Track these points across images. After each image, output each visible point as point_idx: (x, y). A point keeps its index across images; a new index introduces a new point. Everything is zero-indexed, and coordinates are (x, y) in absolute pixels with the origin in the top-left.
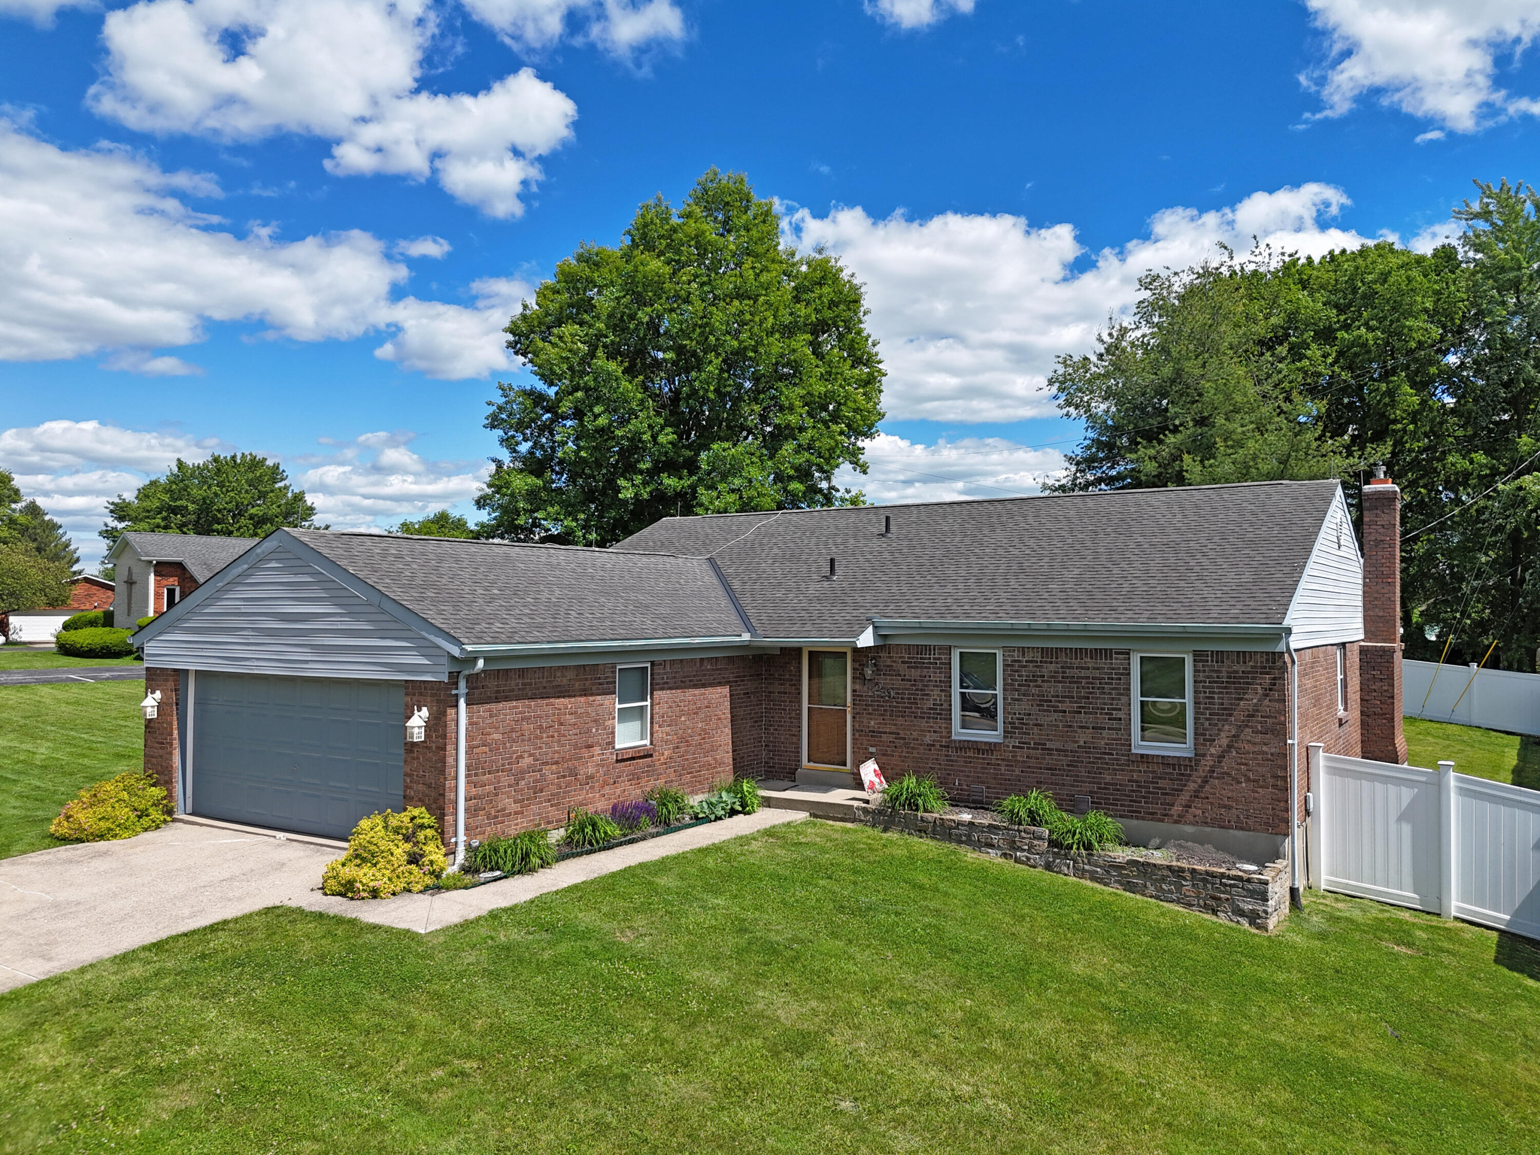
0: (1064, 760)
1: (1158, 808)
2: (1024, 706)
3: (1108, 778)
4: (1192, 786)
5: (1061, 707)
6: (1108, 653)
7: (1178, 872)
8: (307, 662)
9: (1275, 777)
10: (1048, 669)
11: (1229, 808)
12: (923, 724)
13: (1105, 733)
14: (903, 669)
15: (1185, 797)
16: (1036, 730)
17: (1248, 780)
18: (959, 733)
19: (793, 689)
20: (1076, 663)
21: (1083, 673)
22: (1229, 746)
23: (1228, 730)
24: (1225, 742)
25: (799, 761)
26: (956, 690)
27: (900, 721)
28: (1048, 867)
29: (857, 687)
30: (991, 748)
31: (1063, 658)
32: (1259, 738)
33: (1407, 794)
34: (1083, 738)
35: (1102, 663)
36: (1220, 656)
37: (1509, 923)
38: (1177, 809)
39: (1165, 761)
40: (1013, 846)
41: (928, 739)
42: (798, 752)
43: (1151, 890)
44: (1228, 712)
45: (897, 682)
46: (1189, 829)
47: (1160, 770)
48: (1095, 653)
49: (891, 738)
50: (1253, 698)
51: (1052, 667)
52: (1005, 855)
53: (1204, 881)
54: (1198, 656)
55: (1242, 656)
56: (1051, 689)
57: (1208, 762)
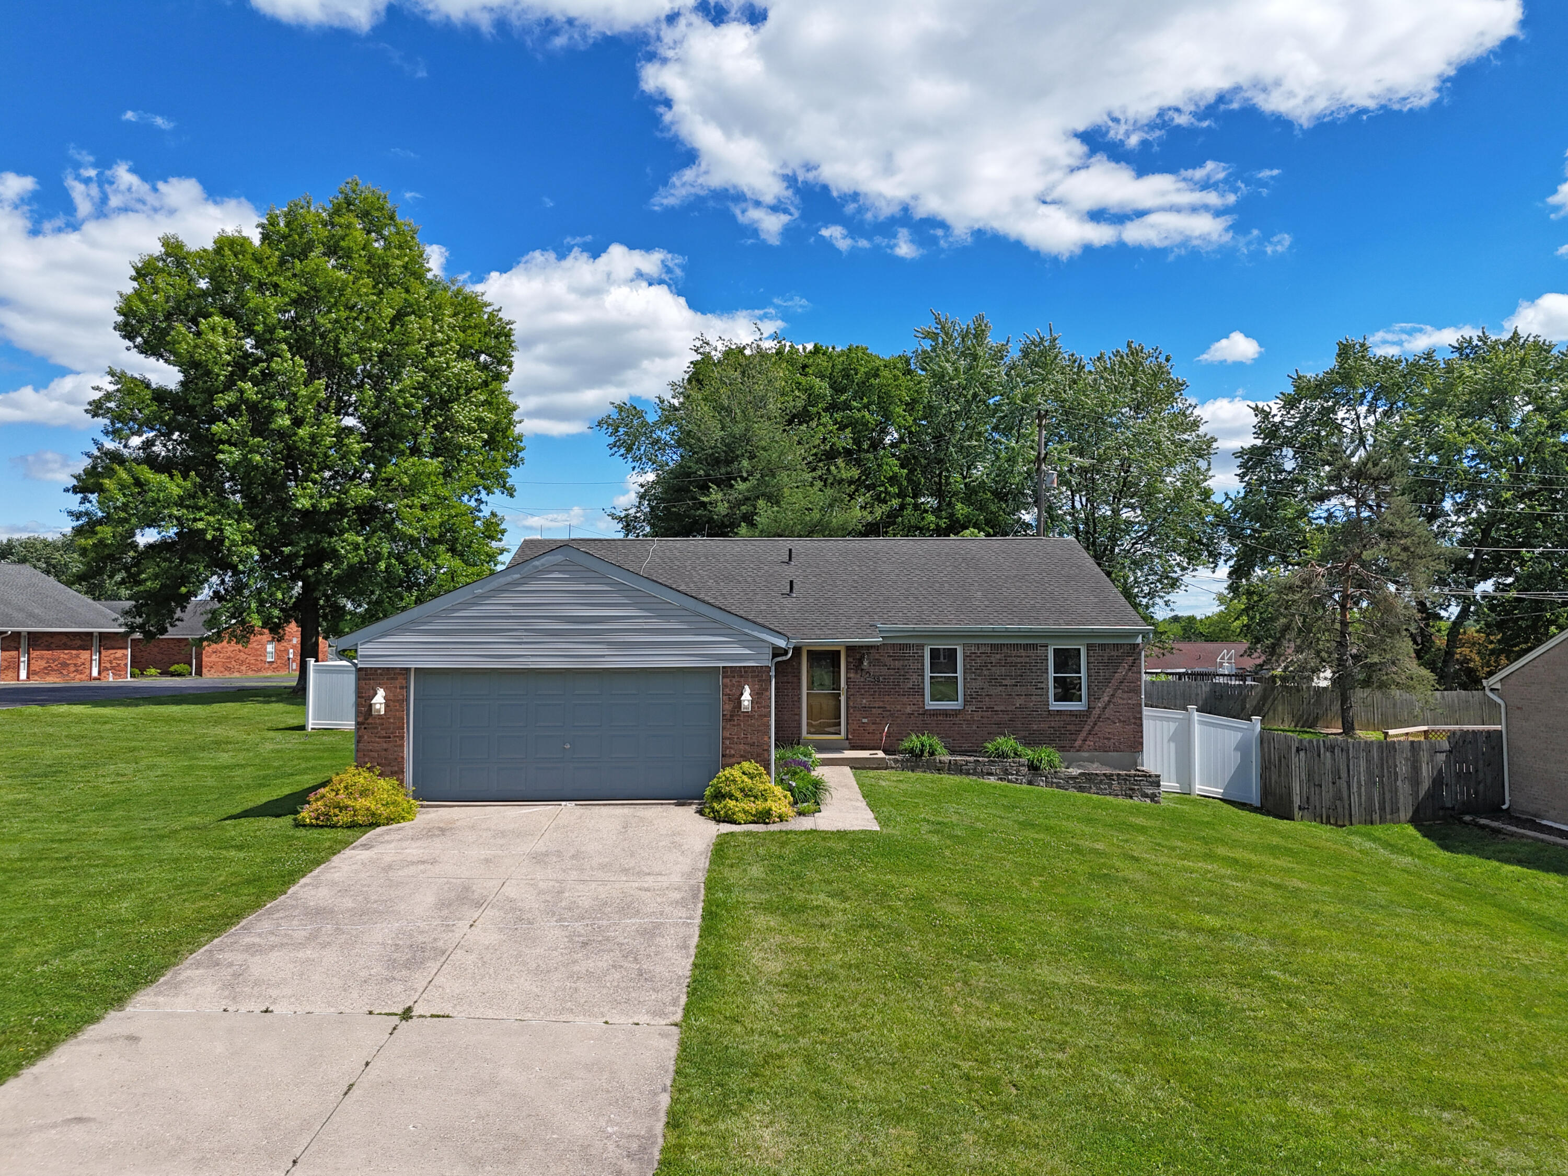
0: (1006, 717)
1: (1067, 743)
2: (979, 683)
3: (1035, 727)
4: (1087, 728)
5: (1004, 682)
6: (1034, 647)
7: (1109, 777)
8: (603, 656)
9: (1135, 718)
10: (995, 658)
11: (1109, 739)
12: (905, 699)
13: (1033, 698)
14: (888, 661)
15: (1083, 734)
16: (987, 699)
17: (1120, 721)
18: (930, 705)
19: (795, 680)
20: (1014, 653)
21: (1019, 660)
22: (1109, 701)
23: (1109, 691)
24: (1106, 699)
25: (800, 734)
26: (928, 674)
27: (887, 698)
28: (1030, 783)
29: (852, 675)
30: (956, 713)
31: (1005, 650)
32: (1125, 696)
33: (1173, 726)
34: (1019, 702)
35: (1031, 652)
36: (1103, 647)
37: (1223, 794)
38: (1078, 743)
39: (1071, 713)
40: (1006, 772)
41: (909, 710)
42: (799, 727)
43: (1094, 789)
44: (1108, 681)
45: (884, 671)
46: (1086, 754)
47: (1068, 719)
48: (1026, 647)
49: (880, 711)
50: (1122, 671)
51: (998, 656)
52: (1001, 779)
53: (1125, 780)
54: (1089, 647)
55: (1116, 646)
56: (997, 671)
57: (1096, 712)
